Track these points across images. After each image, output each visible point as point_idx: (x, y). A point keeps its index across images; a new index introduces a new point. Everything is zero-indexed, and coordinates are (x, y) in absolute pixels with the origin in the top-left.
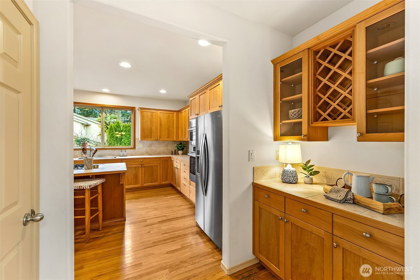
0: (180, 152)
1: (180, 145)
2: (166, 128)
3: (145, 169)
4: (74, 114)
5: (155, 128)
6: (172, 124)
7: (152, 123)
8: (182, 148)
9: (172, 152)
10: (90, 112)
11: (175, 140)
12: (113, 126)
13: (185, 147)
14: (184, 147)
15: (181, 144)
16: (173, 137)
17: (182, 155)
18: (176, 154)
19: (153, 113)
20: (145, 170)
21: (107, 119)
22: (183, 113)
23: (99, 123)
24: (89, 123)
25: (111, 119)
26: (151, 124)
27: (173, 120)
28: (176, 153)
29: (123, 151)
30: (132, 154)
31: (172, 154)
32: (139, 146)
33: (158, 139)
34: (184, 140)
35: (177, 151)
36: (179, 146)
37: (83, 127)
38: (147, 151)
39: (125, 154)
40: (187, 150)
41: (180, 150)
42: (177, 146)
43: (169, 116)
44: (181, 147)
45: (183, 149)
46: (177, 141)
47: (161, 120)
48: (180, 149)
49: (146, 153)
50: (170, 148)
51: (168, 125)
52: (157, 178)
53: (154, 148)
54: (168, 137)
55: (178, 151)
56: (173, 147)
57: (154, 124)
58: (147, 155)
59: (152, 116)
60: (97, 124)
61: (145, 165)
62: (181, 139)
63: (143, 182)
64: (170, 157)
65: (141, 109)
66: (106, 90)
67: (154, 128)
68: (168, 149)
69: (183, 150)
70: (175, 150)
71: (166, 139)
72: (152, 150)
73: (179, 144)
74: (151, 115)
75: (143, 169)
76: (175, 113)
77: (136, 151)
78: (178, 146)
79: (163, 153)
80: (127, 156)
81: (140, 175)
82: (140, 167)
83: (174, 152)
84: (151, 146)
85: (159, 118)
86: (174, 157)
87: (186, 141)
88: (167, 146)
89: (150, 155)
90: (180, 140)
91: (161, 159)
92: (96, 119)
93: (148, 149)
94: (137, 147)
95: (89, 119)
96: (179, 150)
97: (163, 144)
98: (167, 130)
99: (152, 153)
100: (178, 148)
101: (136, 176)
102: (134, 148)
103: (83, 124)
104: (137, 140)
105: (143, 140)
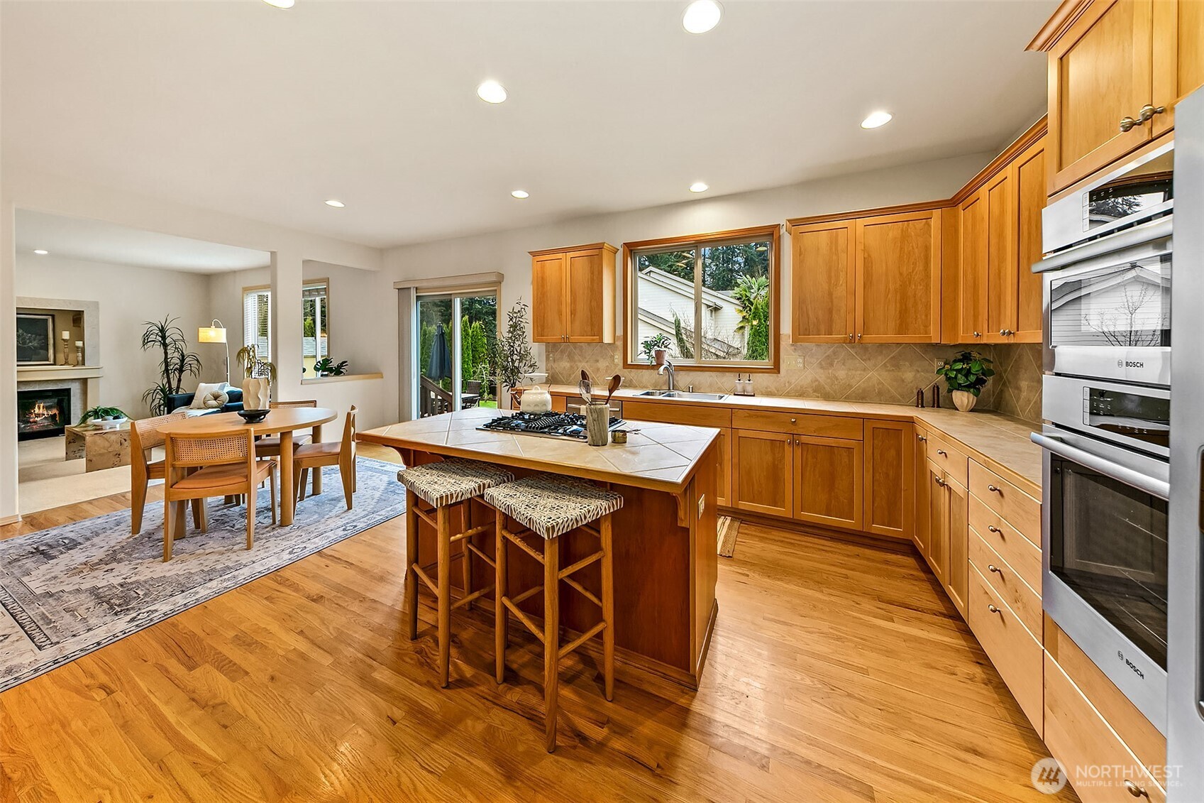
0: (962, 398)
1: (959, 366)
2: (891, 287)
3: (805, 453)
4: (703, 289)
5: (845, 293)
6: (920, 267)
7: (833, 274)
8: (972, 378)
9: (920, 393)
10: (727, 280)
11: (935, 340)
12: (759, 307)
13: (990, 373)
14: (983, 374)
15: (966, 358)
16: (926, 326)
17: (972, 411)
18: (938, 407)
19: (837, 233)
20: (804, 459)
21: (752, 291)
22: (982, 206)
23: (737, 302)
24: (719, 303)
25: (759, 289)
26: (829, 277)
27: (927, 248)
28: (939, 401)
29: (745, 376)
30: (769, 390)
31: (920, 402)
32: (790, 359)
33: (857, 338)
34: (984, 341)
35: (943, 391)
36: (959, 371)
37: (709, 312)
38: (817, 383)
39: (749, 389)
40: (1002, 391)
41: (960, 387)
42: (948, 367)
43: (904, 236)
44: (968, 373)
45: (980, 382)
46: (945, 346)
47: (869, 256)
48: (960, 384)
49: (815, 391)
50: (909, 375)
51: (901, 274)
52: (851, 501)
53: (842, 374)
54: (902, 328)
55: (950, 391)
56: (927, 375)
57: (842, 275)
58: (817, 398)
59: (834, 242)
60: (733, 305)
61: (804, 439)
62: (965, 336)
63: (798, 503)
64: (910, 421)
65: (795, 223)
66: (699, 188)
67: (840, 291)
68: (903, 381)
69: (979, 390)
70: (936, 389)
71: (891, 337)
72: (837, 379)
73: (956, 361)
74: (831, 243)
75: (798, 451)
76: (937, 213)
77: (782, 380)
78: (951, 370)
79: (880, 393)
80: (754, 396)
81: (788, 475)
82: (786, 443)
83: (928, 395)
84: (832, 365)
85: (860, 247)
86: (930, 419)
87: (996, 345)
88: (897, 367)
89: (827, 397)
90: (960, 342)
91: (869, 425)
92: (731, 293)
93: (821, 376)
94: (783, 367)
95: (719, 295)
96: (954, 385)
97: (880, 358)
98: (898, 298)
99: (835, 392)
100: (949, 379)
101: (775, 474)
102: (776, 368)
103: (709, 306)
104: (786, 342)
105: (803, 341)
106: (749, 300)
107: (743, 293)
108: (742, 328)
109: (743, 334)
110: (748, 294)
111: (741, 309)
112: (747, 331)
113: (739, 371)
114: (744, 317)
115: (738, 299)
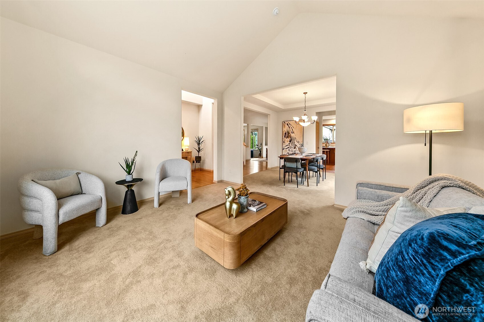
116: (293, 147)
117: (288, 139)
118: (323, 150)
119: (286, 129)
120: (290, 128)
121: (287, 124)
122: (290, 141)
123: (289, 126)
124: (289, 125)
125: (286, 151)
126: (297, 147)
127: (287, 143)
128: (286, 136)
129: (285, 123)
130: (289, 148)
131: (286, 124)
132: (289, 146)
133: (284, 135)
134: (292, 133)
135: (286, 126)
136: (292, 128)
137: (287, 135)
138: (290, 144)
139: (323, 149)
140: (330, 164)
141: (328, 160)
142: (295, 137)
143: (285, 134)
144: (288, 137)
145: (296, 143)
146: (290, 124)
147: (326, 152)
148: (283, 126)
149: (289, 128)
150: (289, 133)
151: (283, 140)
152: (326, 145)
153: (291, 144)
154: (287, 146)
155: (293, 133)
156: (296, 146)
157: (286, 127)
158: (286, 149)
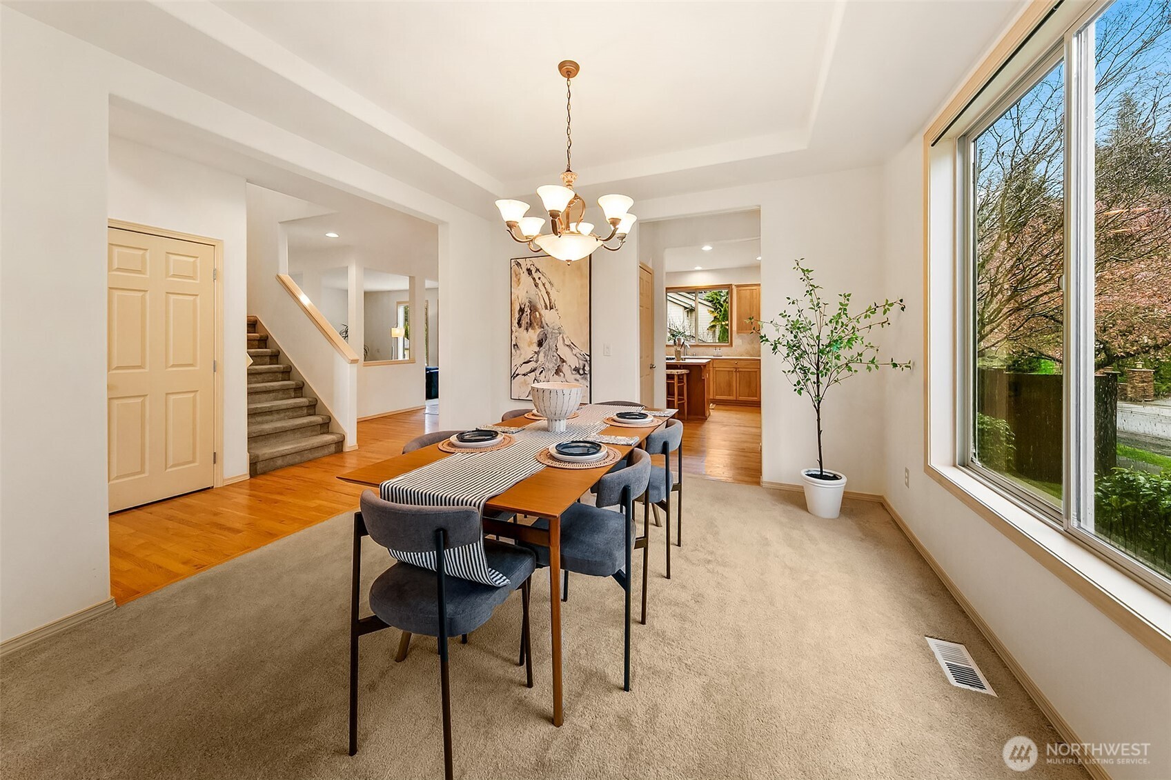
3: (740, 375)
7: (751, 307)
19: (753, 291)
20: (739, 377)
23: (710, 304)
29: (718, 349)
30: (728, 353)
32: (737, 341)
39: (721, 354)
49: (741, 352)
63: (737, 393)
66: (698, 268)
75: (738, 374)
77: (735, 348)
81: (734, 384)
82: (733, 371)
84: (753, 342)
94: (735, 344)
101: (729, 385)
102: (731, 345)
103: (686, 308)
104: (734, 334)
105: (741, 333)
106: (719, 303)
107: (715, 296)
108: (714, 326)
109: (714, 331)
110: (719, 298)
111: (713, 310)
112: (718, 329)
113: (716, 346)
114: (715, 317)
115: (710, 302)
116: (551, 366)
117: (534, 335)
118: (669, 371)
119: (524, 291)
120: (540, 285)
121: (529, 271)
122: (540, 344)
123: (534, 279)
124: (536, 275)
125: (526, 384)
126: (565, 368)
127: (528, 350)
128: (524, 322)
129: (518, 264)
130: (538, 372)
131: (525, 270)
132: (537, 361)
133: (517, 316)
134: (546, 308)
135: (524, 276)
136: (548, 285)
137: (527, 316)
138: (542, 354)
139: (667, 369)
140: (690, 417)
141: (686, 404)
142: (558, 323)
143: (522, 311)
144: (530, 325)
145: (564, 352)
146: (537, 270)
147: (679, 378)
148: (514, 278)
149: (536, 285)
150: (533, 309)
151: (514, 339)
152: (678, 353)
153: (546, 355)
154: (529, 361)
155: (551, 308)
156: (563, 361)
157: (522, 280)
158: (524, 375)
